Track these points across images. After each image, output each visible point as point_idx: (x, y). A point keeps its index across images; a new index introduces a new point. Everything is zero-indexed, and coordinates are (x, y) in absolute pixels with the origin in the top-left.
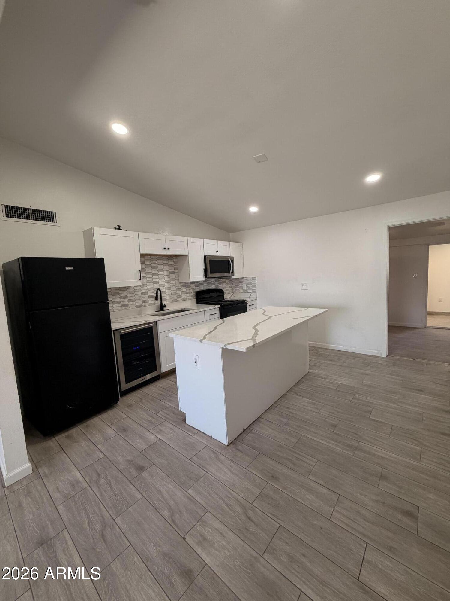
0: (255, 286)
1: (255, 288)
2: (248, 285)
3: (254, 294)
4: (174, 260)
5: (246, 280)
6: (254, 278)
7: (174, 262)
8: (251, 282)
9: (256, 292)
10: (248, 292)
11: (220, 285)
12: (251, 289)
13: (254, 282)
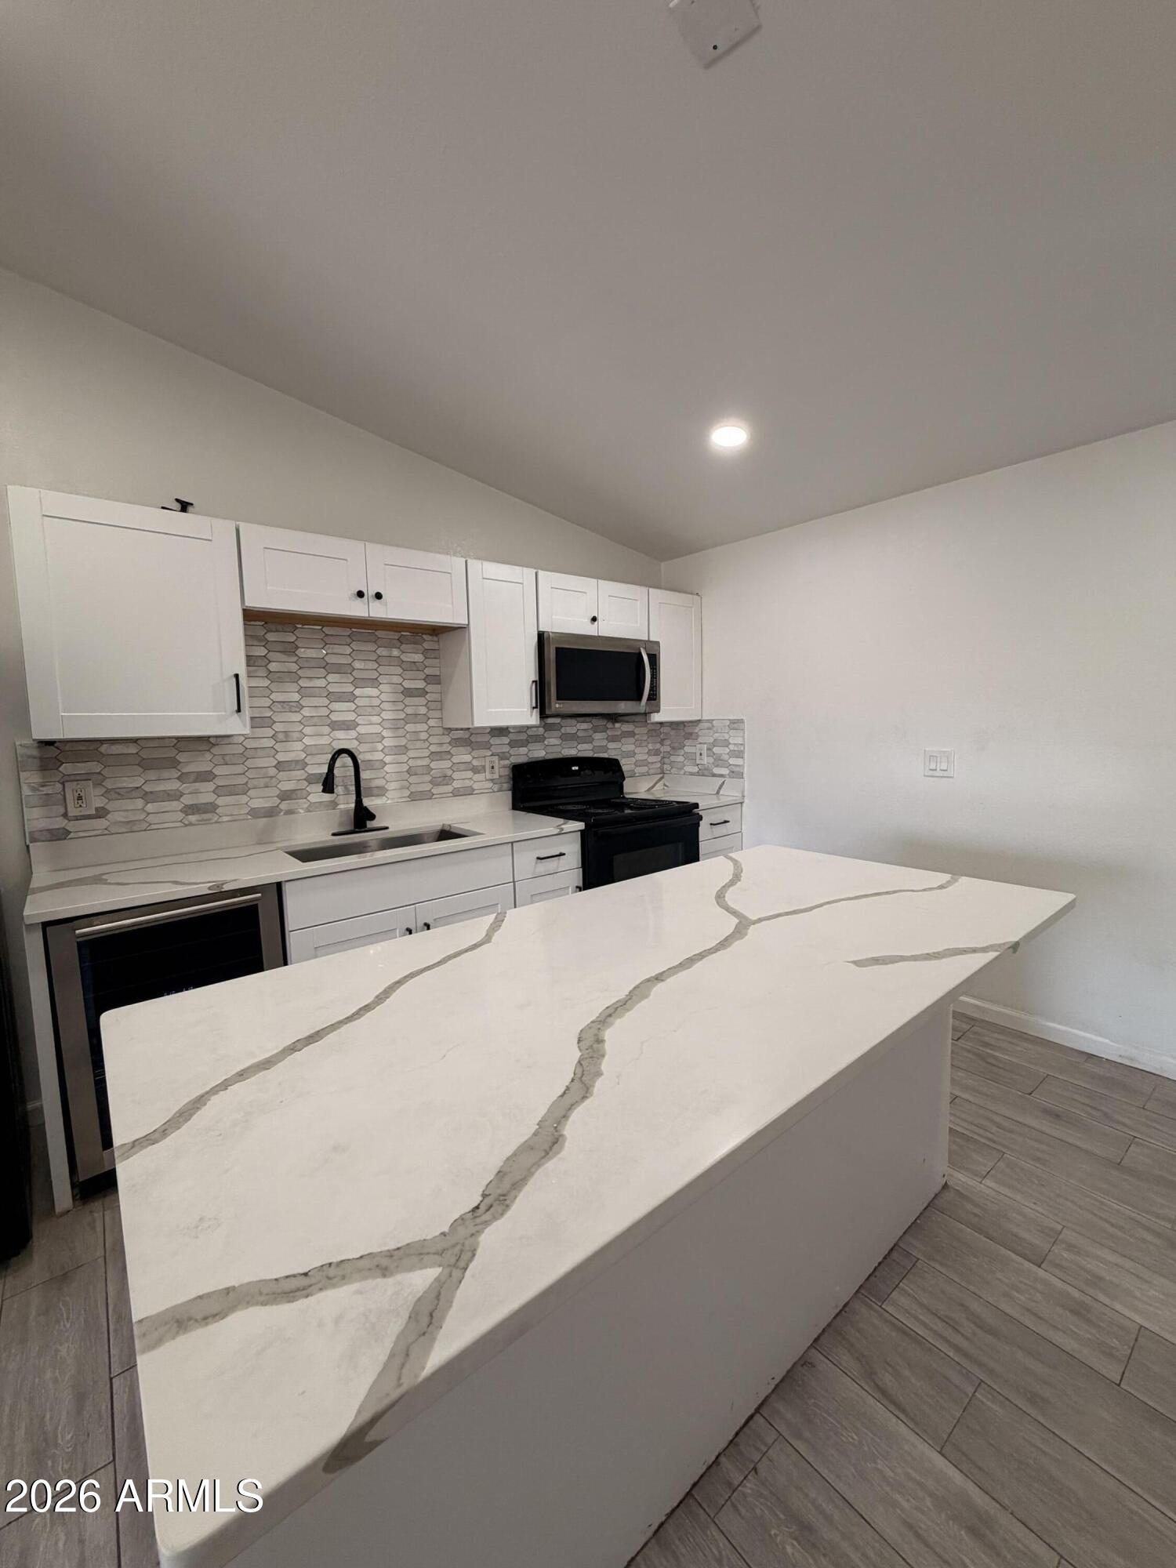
0: (740, 751)
1: (739, 761)
2: (716, 750)
3: (735, 781)
4: (426, 645)
5: (709, 729)
6: (736, 724)
7: (425, 652)
8: (726, 736)
9: (740, 775)
10: (714, 775)
12: (724, 764)
13: (735, 739)
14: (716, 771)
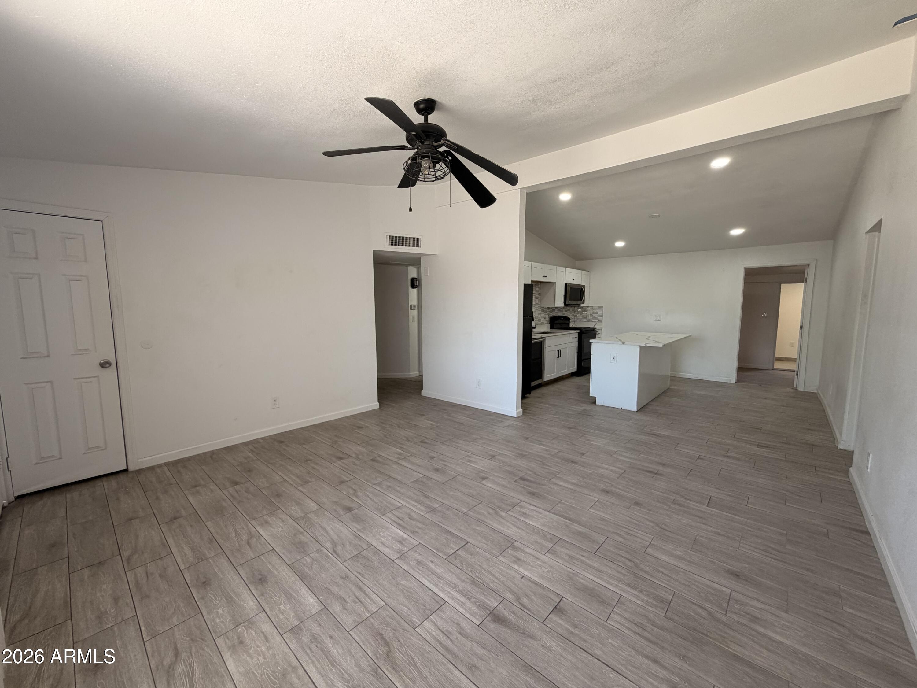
0: (602, 316)
1: (601, 318)
2: (593, 315)
3: (600, 323)
4: (539, 286)
5: (593, 309)
6: (601, 308)
7: (539, 287)
8: (597, 311)
9: (602, 321)
10: (592, 322)
11: (566, 313)
12: (596, 318)
13: (600, 312)
14: (593, 320)
